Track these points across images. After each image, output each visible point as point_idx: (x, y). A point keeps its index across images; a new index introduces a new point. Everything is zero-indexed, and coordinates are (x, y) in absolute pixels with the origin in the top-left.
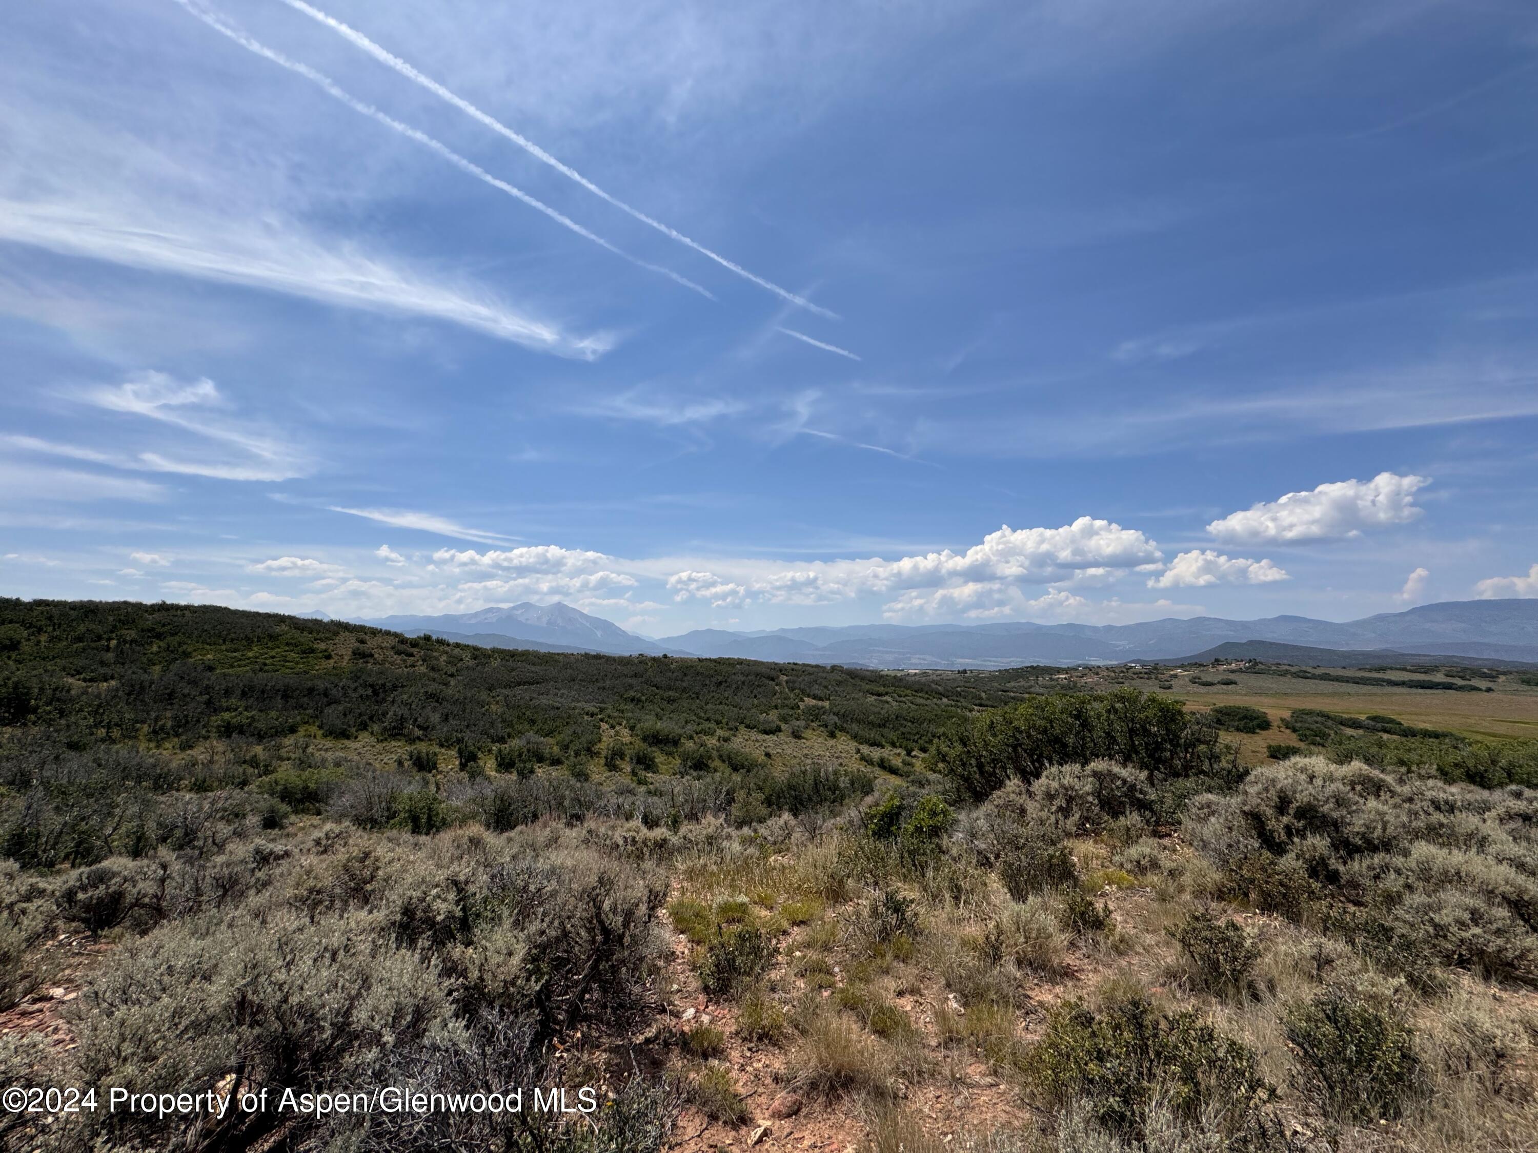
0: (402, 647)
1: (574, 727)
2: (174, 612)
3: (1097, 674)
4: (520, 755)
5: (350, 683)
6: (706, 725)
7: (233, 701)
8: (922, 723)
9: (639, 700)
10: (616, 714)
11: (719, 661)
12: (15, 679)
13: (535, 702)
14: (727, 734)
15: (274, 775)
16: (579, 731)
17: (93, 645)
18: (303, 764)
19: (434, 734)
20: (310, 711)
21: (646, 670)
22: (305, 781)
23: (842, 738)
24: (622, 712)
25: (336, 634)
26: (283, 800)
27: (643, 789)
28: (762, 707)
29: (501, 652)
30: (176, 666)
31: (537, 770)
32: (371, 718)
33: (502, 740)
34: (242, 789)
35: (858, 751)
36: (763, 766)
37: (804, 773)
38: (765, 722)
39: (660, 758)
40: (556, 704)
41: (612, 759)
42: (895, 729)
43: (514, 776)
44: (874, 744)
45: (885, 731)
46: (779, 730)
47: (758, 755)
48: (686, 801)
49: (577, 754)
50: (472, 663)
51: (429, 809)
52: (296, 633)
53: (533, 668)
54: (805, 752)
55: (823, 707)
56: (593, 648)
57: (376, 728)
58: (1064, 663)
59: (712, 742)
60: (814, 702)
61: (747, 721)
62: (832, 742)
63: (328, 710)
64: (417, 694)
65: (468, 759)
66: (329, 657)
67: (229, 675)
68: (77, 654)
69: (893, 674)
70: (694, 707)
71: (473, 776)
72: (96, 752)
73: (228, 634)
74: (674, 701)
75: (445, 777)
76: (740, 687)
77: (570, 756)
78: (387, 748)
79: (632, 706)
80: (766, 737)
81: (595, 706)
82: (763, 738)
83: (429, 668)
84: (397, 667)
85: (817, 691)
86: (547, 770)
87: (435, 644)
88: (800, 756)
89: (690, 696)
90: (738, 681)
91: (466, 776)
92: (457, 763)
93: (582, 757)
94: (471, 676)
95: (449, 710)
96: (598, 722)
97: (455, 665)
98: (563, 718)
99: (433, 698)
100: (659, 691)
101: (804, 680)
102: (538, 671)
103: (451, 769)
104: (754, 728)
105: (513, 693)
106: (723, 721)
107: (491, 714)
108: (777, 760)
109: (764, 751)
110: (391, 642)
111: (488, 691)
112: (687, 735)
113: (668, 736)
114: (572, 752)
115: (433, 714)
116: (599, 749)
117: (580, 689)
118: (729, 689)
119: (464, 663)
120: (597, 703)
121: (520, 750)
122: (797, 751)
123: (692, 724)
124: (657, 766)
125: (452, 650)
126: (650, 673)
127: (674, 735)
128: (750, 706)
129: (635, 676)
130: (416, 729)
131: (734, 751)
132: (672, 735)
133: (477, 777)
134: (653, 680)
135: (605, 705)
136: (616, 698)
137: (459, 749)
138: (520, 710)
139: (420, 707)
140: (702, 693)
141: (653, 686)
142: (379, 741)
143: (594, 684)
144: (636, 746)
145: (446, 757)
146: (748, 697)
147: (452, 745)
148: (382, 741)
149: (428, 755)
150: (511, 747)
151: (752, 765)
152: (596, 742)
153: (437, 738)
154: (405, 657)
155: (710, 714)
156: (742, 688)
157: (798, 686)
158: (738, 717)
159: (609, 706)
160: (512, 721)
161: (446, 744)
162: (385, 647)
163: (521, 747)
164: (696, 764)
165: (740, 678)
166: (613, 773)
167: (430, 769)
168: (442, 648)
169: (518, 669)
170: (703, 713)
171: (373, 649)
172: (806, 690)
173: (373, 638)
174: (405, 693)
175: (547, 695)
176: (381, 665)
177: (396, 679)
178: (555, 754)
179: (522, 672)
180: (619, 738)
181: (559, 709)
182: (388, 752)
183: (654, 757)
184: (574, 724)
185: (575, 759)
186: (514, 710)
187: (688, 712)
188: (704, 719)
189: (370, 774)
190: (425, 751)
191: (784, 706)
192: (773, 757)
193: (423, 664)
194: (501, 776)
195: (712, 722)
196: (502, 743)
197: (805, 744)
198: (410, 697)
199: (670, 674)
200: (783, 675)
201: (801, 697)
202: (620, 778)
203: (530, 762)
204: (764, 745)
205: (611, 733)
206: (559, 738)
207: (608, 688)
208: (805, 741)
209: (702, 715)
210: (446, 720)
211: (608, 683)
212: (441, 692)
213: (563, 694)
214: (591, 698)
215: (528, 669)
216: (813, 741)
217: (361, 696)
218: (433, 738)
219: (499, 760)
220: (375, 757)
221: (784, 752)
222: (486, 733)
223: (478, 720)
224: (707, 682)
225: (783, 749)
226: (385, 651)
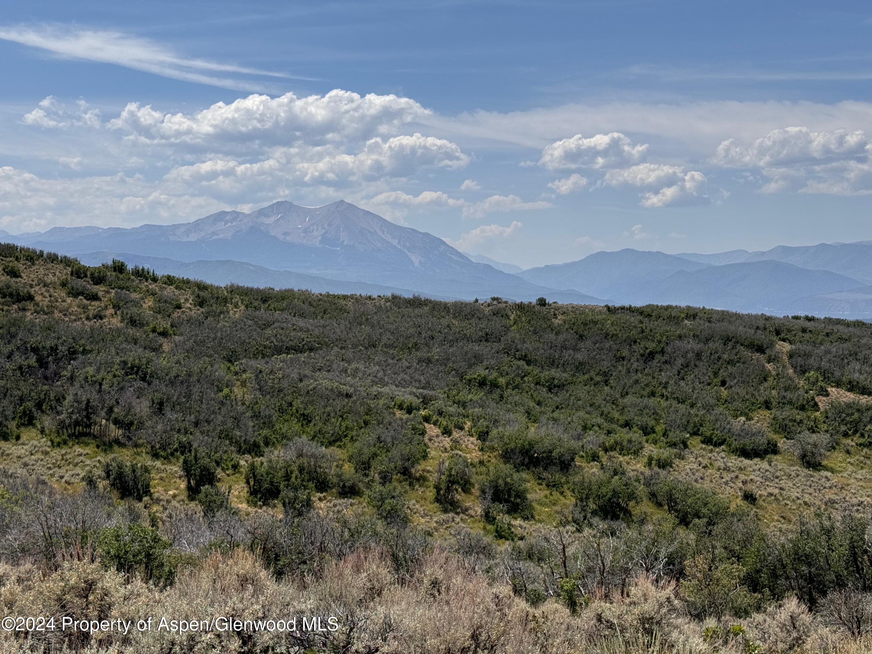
0: (80, 283)
1: (379, 430)
4: (287, 477)
6: (624, 435)
9: (495, 385)
10: (452, 409)
14: (666, 453)
16: (387, 436)
19: (142, 436)
21: (507, 329)
24: (464, 405)
27: (505, 546)
28: (738, 404)
29: (246, 292)
31: (318, 504)
32: (39, 406)
33: (255, 449)
36: (740, 516)
37: (828, 532)
38: (745, 433)
39: (536, 493)
40: (345, 389)
41: (448, 489)
43: (279, 511)
46: (772, 449)
47: (730, 496)
48: (590, 570)
49: (385, 479)
50: (196, 312)
51: (148, 555)
53: (301, 323)
54: (830, 495)
59: (635, 467)
61: (706, 431)
64: (109, 364)
65: (200, 481)
70: (599, 400)
71: (210, 509)
74: (561, 387)
75: (165, 509)
76: (692, 364)
77: (373, 481)
78: (68, 457)
79: (482, 394)
80: (747, 462)
81: (414, 393)
82: (740, 464)
83: (126, 321)
84: (73, 317)
85: (857, 375)
86: (335, 506)
87: (132, 277)
88: (818, 503)
89: (592, 379)
90: (687, 352)
91: (199, 508)
92: (183, 486)
93: (395, 484)
94: (197, 335)
95: (164, 394)
96: (421, 423)
97: (169, 316)
98: (358, 413)
99: (137, 373)
100: (531, 368)
101: (828, 352)
102: (310, 328)
103: (174, 496)
104: (721, 444)
105: (269, 366)
106: (658, 429)
107: (234, 403)
108: (769, 508)
109: (740, 489)
110: (60, 275)
111: (226, 363)
112: (586, 452)
113: (551, 452)
114: (376, 475)
115: (138, 400)
116: (424, 471)
117: (386, 361)
118: (669, 367)
119: (183, 312)
120: (418, 388)
121: (286, 468)
122: (810, 494)
123: (596, 432)
124: (530, 507)
125: (162, 289)
126: (514, 334)
127: (562, 450)
128: (713, 401)
129: (486, 340)
130: (112, 426)
131: (680, 486)
132: (558, 450)
133: (218, 511)
134: (519, 347)
135: (432, 393)
136: (452, 379)
137: (185, 462)
138: (282, 398)
139: (116, 389)
140: (614, 374)
141: (520, 359)
142: (55, 445)
143: (410, 353)
144: (491, 468)
145: (164, 475)
146: (709, 384)
147: (172, 454)
148: (59, 445)
149: (134, 471)
150: (270, 461)
151: (717, 513)
152: (419, 459)
153: (148, 443)
154: (85, 301)
155: (631, 415)
156: (696, 366)
157: (816, 365)
158: (688, 422)
159: (439, 394)
160: (270, 416)
161: (162, 453)
162: (51, 283)
163: (287, 462)
164: (605, 506)
165: (692, 345)
166: (451, 515)
167: (139, 494)
168: (144, 285)
169: (276, 324)
170: (618, 411)
171: (31, 286)
172: (833, 374)
173: (30, 267)
174: (91, 364)
175: (329, 371)
176: (47, 314)
177: (73, 339)
178: (348, 476)
179: (282, 329)
180: (460, 453)
181: (351, 397)
182: (70, 463)
183: (526, 491)
184: (379, 424)
185: (382, 488)
186: (272, 397)
187: (589, 409)
188: (620, 423)
189: (45, 499)
190: (128, 464)
191: (784, 404)
192: (761, 502)
193: (116, 314)
194: (256, 512)
195: (635, 429)
196: (256, 455)
197: (829, 480)
198: (98, 370)
199: (552, 336)
200: (784, 340)
201: (821, 387)
202: (463, 525)
203: (305, 489)
204: (742, 477)
205: (445, 443)
206: (352, 448)
207: (437, 360)
208: (829, 474)
209: (616, 415)
210: (161, 412)
211: (436, 352)
212: (148, 363)
213: (356, 370)
214: (407, 378)
215: (294, 325)
216: (845, 475)
217: (20, 368)
218: (141, 441)
219: (252, 483)
220: (51, 472)
221: (784, 493)
222: (228, 435)
223: (214, 412)
224: (625, 353)
225: (781, 489)
226: (51, 290)
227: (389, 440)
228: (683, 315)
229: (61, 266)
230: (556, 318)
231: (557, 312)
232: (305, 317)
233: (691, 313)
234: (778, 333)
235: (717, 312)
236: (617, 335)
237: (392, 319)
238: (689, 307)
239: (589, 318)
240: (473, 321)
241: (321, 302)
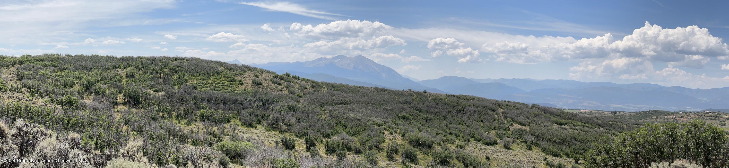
0: (276, 80)
1: (369, 132)
2: (180, 61)
3: (689, 116)
4: (338, 146)
5: (252, 98)
6: (449, 137)
7: (205, 104)
8: (586, 142)
9: (408, 119)
10: (394, 126)
11: (459, 97)
12: (135, 89)
13: (346, 115)
14: (463, 143)
15: (223, 142)
16: (372, 134)
17: (156, 76)
18: (234, 138)
19: (293, 130)
20: (235, 112)
21: (413, 100)
22: (235, 147)
23: (536, 150)
24: (397, 125)
25: (245, 72)
26: (227, 155)
28: (486, 128)
29: (327, 84)
30: (183, 86)
31: (348, 156)
32: (262, 118)
33: (328, 136)
34: (210, 147)
35: (545, 159)
36: (485, 165)
38: (488, 137)
39: (420, 155)
40: (358, 117)
41: (391, 153)
42: (569, 146)
43: (335, 158)
44: (556, 155)
45: (563, 147)
46: (496, 143)
47: (482, 158)
49: (370, 148)
50: (311, 90)
52: (227, 71)
53: (345, 95)
54: (512, 158)
55: (525, 130)
56: (381, 84)
57: (265, 123)
58: (673, 109)
59: (453, 148)
60: (518, 126)
61: (476, 136)
62: (529, 152)
63: (243, 112)
64: (284, 106)
65: (310, 145)
66: (242, 84)
67: (203, 91)
68: (151, 79)
69: (571, 111)
70: (442, 125)
71: (313, 155)
72: (160, 123)
73: (201, 71)
74: (430, 120)
75: (299, 154)
76: (473, 114)
77: (366, 149)
78: (270, 134)
79: (404, 121)
80: (488, 147)
81: (381, 120)
82: (486, 148)
83: (289, 92)
84: (274, 90)
85: (522, 120)
86: (353, 157)
87: (292, 78)
88: (508, 160)
89: (440, 118)
90: (471, 111)
91: (310, 155)
92: (305, 146)
93: (373, 150)
94: (311, 98)
95: (300, 116)
96: (383, 130)
97: (303, 91)
98: (362, 126)
99: (292, 109)
100: (420, 113)
101: (514, 112)
102: (348, 97)
103: (302, 150)
104: (480, 141)
105: (334, 109)
106: (460, 135)
107: (322, 120)
108: (494, 162)
109: (485, 156)
110: (270, 77)
111: (320, 107)
112: (437, 142)
113: (425, 142)
114: (367, 147)
115: (292, 118)
116: (383, 146)
117: (372, 109)
118: (465, 115)
119: (307, 90)
120: (383, 118)
121: (338, 143)
122: (506, 157)
123: (440, 136)
124: (418, 160)
125: (301, 82)
126: (415, 102)
127: (429, 141)
128: (478, 127)
129: (406, 104)
130: (284, 126)
131: (466, 155)
132: (428, 141)
133: (315, 156)
134: (417, 106)
135: (387, 120)
136: (394, 116)
137: (306, 139)
138: (338, 119)
139: (285, 114)
140: (447, 117)
141: (417, 110)
142: (267, 130)
143: (381, 107)
144: (406, 146)
145: (299, 143)
146: (477, 121)
147: (302, 136)
148: (268, 130)
149: (290, 141)
150: (333, 140)
151: (477, 164)
152: (382, 142)
153: (295, 132)
154: (277, 85)
155: (452, 130)
156: (474, 115)
157: (510, 116)
158: (470, 133)
159: (390, 120)
160: (333, 125)
161: (299, 135)
162: (267, 80)
163: (339, 141)
164: (442, 161)
165: (473, 108)
166: (391, 162)
167: (291, 148)
168: (295, 81)
169: (337, 95)
170: (448, 129)
171: (262, 80)
172: (515, 119)
173: (262, 74)
174: (278, 105)
175: (353, 111)
176: (266, 89)
177: (273, 97)
178: (358, 147)
179: (339, 97)
180: (395, 141)
181: (360, 120)
182: (271, 136)
183: (416, 155)
184: (369, 130)
185: (369, 152)
186: (334, 119)
187: (438, 128)
188: (448, 133)
189: (263, 147)
190: (288, 138)
191: (500, 128)
192: (491, 160)
193: (286, 90)
194: (328, 157)
195: (453, 135)
196: (329, 138)
197: (512, 153)
198: (280, 108)
199: (428, 103)
200: (501, 108)
201: (511, 123)
202: (395, 166)
203: (344, 150)
204: (486, 152)
205: (391, 137)
206: (360, 137)
207: (389, 109)
208: (512, 151)
209: (447, 130)
210: (299, 122)
211: (389, 106)
212: (296, 106)
213: (362, 112)
214: (379, 115)
215: (342, 95)
216: (517, 151)
217: (257, 106)
218: (292, 131)
219: (327, 147)
220: (265, 139)
221: (498, 157)
222: (320, 131)
223: (315, 123)
224: (451, 110)
225: (498, 156)
226: (268, 82)
227: (372, 135)
228: (470, 99)
229: (271, 74)
230: (430, 97)
231: (430, 95)
232: (346, 93)
233: (473, 98)
234: (499, 106)
235: (481, 98)
236: (449, 104)
237: (375, 95)
238: (472, 96)
239: (440, 98)
240: (402, 97)
241: (352, 88)
